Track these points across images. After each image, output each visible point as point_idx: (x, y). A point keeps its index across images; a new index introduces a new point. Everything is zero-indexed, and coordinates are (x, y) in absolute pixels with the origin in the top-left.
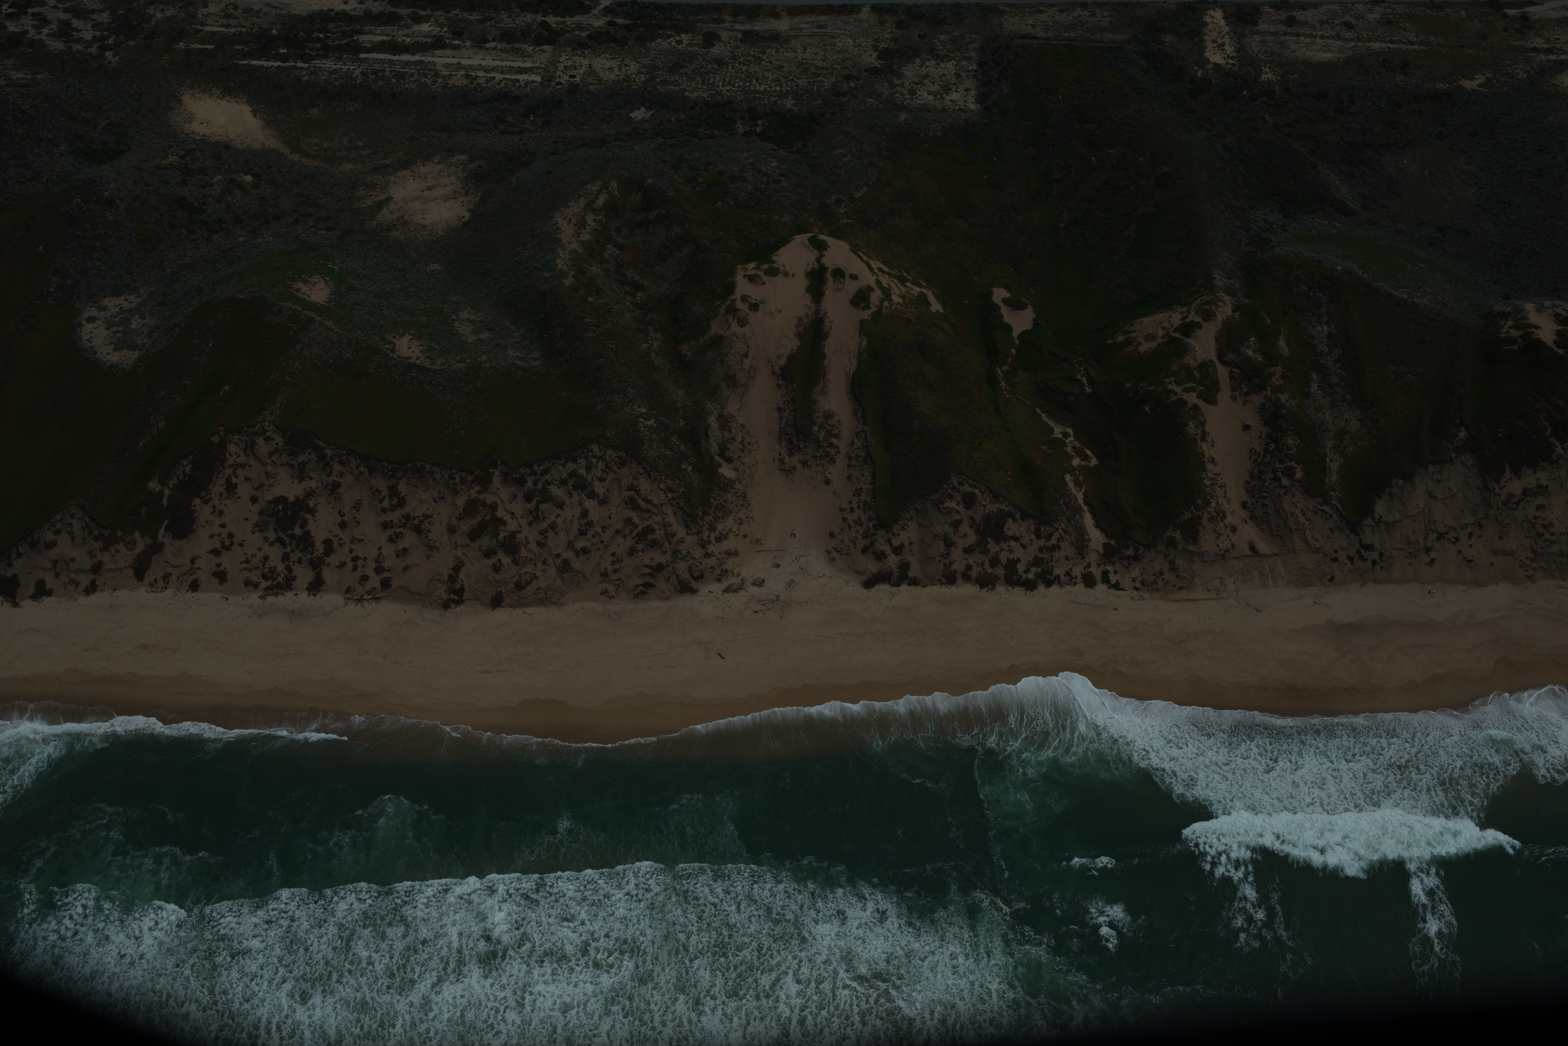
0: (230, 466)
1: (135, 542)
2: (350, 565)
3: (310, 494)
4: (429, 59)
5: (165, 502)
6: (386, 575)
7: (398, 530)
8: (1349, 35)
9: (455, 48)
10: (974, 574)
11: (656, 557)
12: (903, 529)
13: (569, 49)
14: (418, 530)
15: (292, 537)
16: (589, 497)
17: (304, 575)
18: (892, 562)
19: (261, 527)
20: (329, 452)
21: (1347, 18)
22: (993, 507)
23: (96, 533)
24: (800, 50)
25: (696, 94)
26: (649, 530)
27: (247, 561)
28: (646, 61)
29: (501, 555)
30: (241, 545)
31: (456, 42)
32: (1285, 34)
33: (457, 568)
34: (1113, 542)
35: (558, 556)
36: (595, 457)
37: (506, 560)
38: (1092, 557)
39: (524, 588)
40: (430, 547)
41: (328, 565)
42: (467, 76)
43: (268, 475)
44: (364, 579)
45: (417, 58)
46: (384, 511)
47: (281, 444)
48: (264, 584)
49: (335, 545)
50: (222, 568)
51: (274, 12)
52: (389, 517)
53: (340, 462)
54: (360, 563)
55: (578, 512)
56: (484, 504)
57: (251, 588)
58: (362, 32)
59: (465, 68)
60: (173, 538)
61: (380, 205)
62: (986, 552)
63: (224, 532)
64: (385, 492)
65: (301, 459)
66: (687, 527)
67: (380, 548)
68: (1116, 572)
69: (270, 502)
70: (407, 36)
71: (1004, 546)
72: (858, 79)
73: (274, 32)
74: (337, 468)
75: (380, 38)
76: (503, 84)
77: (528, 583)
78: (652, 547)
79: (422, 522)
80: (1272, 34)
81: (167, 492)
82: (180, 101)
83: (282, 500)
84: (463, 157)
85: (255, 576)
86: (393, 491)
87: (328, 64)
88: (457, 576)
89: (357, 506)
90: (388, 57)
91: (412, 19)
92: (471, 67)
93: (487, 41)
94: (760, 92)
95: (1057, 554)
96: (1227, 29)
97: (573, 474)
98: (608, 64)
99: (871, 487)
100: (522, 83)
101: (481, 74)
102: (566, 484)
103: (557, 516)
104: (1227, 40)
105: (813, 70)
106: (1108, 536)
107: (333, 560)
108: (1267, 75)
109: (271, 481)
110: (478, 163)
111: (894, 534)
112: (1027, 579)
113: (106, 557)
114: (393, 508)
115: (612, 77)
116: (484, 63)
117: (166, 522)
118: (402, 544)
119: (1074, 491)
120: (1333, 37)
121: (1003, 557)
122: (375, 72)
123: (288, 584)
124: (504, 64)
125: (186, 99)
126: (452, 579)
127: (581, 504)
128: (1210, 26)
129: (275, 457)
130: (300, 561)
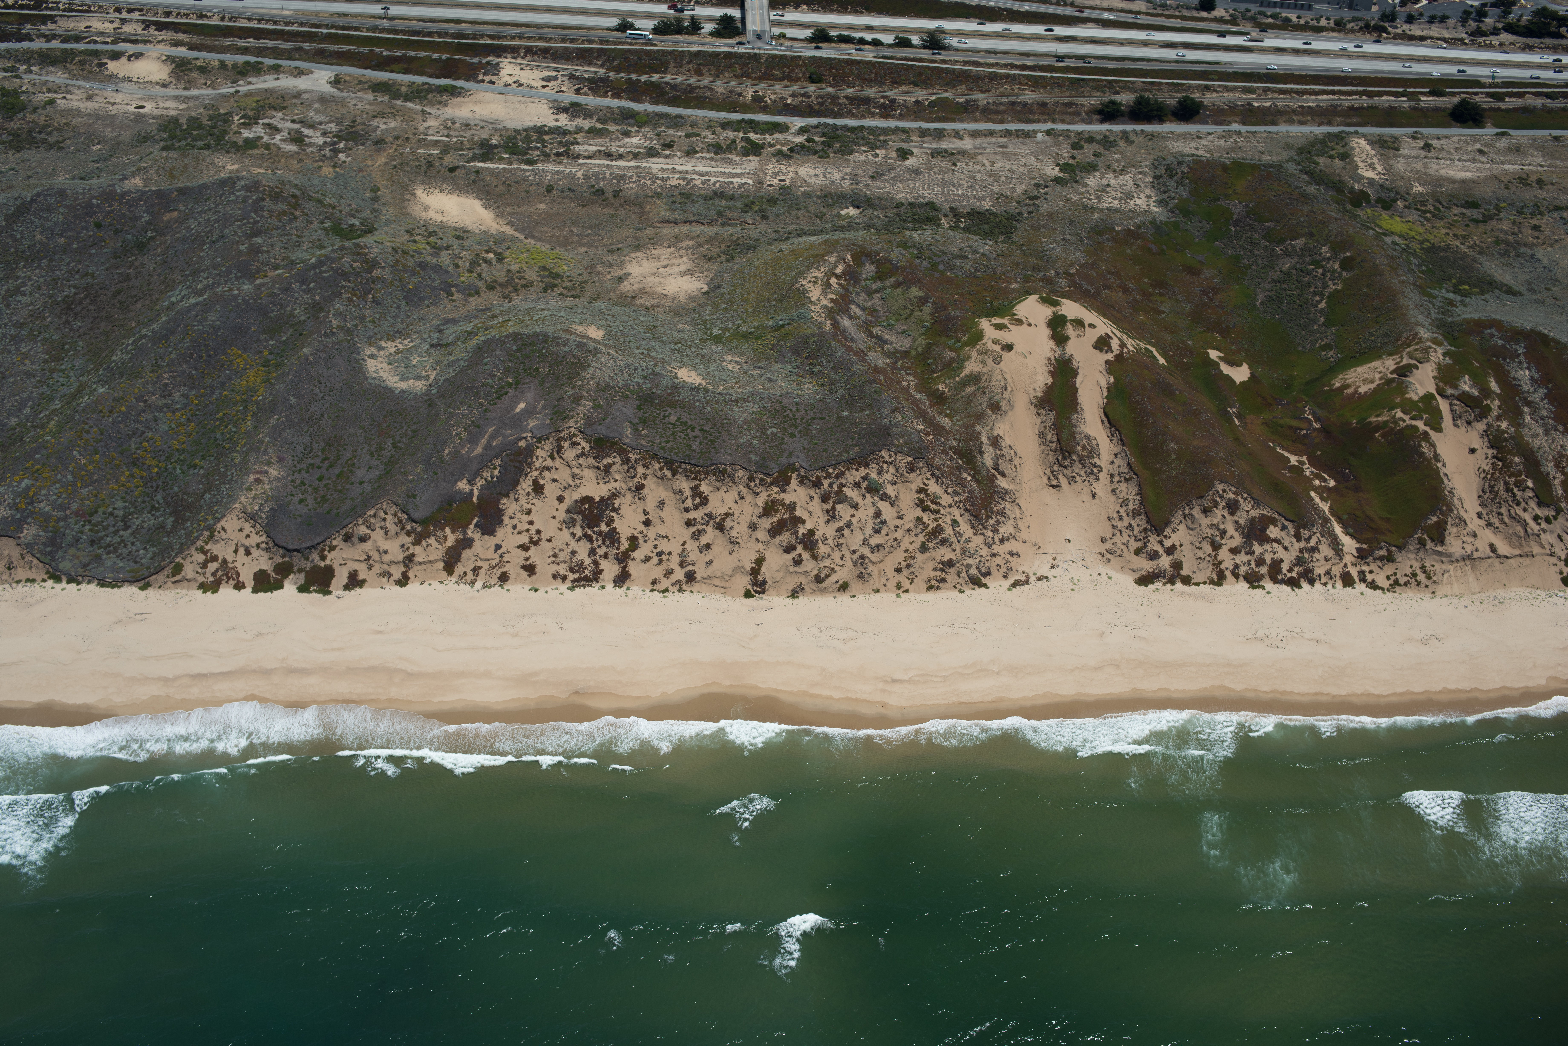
0: (537, 469)
1: (446, 538)
2: (655, 560)
3: (615, 495)
4: (644, 165)
5: (475, 500)
6: (690, 568)
7: (701, 527)
8: (1483, 159)
9: (667, 157)
10: (1242, 570)
11: (946, 554)
12: (1174, 531)
13: (774, 160)
14: (720, 527)
15: (600, 533)
16: (881, 499)
17: (610, 569)
18: (1165, 561)
19: (570, 523)
20: (633, 457)
21: (1478, 146)
22: (1255, 513)
23: (408, 527)
24: (987, 163)
25: (900, 196)
26: (939, 529)
27: (555, 556)
28: (847, 170)
29: (799, 549)
30: (549, 541)
31: (667, 152)
32: (1426, 157)
33: (760, 561)
34: (1365, 546)
35: (854, 552)
36: (886, 462)
37: (806, 555)
38: (1348, 559)
39: (823, 581)
40: (732, 542)
41: (634, 559)
42: (684, 179)
43: (574, 477)
44: (669, 573)
45: (633, 163)
46: (687, 510)
47: (587, 449)
48: (572, 577)
49: (641, 541)
50: (530, 561)
51: (490, 126)
52: (692, 515)
53: (644, 466)
54: (664, 557)
55: (871, 511)
56: (783, 504)
57: (559, 580)
58: (578, 143)
59: (680, 172)
60: (483, 534)
61: (620, 279)
62: (1251, 553)
63: (533, 529)
64: (688, 493)
65: (606, 461)
66: (973, 527)
67: (684, 544)
68: (1371, 572)
69: (576, 501)
70: (620, 146)
71: (1267, 547)
72: (1046, 187)
73: (494, 142)
74: (640, 470)
75: (595, 148)
76: (718, 185)
77: (827, 576)
78: (942, 545)
79: (723, 520)
80: (1414, 157)
81: (476, 493)
82: (414, 194)
83: (588, 499)
84: (691, 243)
85: (563, 570)
86: (696, 492)
87: (551, 167)
88: (760, 569)
89: (661, 505)
90: (606, 162)
91: (622, 134)
92: (686, 172)
93: (696, 152)
94: (958, 195)
95: (1317, 556)
96: (1373, 152)
97: (865, 478)
98: (812, 172)
99: (1138, 497)
100: (736, 185)
101: (696, 177)
102: (860, 487)
103: (853, 516)
104: (1375, 160)
105: (1003, 179)
106: (1358, 541)
107: (638, 554)
108: (1418, 188)
109: (578, 481)
110: (706, 247)
111: (1165, 537)
112: (1292, 578)
113: (417, 550)
114: (696, 507)
115: (819, 181)
116: (697, 169)
117: (476, 519)
118: (704, 540)
119: (1320, 505)
120: (1469, 160)
121: (1268, 558)
122: (596, 175)
123: (596, 575)
124: (716, 170)
125: (419, 192)
126: (755, 572)
127: (874, 504)
128: (1357, 150)
129: (581, 460)
130: (606, 556)
